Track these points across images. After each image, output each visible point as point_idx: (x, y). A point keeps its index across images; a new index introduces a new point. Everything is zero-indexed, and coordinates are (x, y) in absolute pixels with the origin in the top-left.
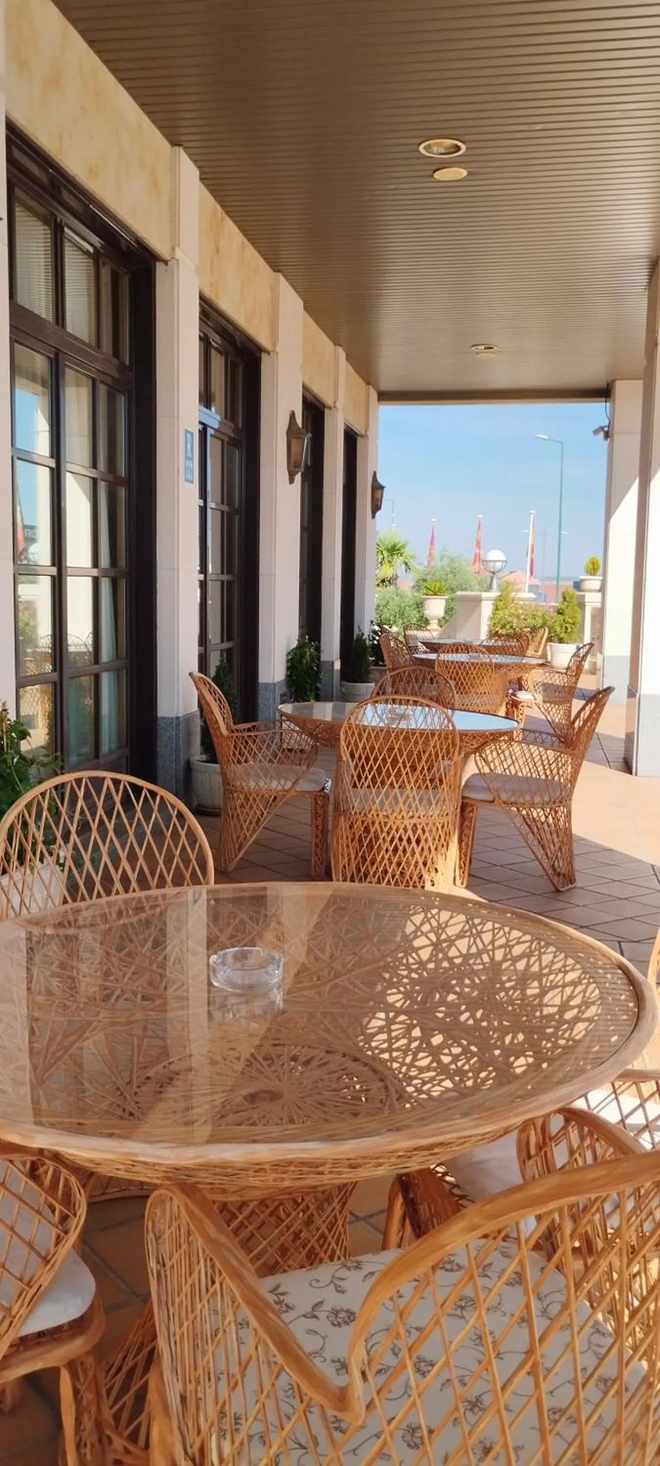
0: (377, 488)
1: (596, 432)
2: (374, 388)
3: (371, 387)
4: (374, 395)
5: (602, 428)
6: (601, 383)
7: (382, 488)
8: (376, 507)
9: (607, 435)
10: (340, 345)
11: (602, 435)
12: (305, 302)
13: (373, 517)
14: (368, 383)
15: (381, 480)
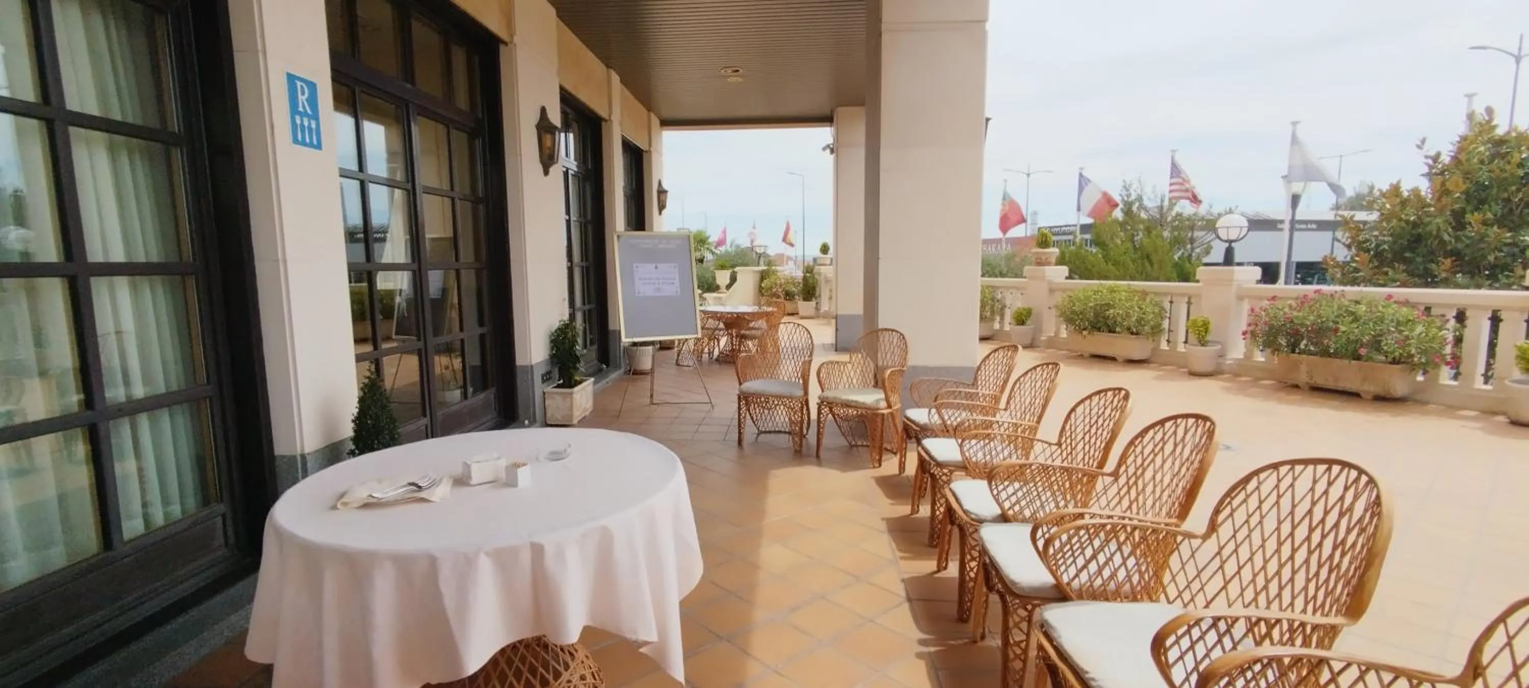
0: (662, 192)
1: (824, 149)
2: (656, 114)
3: (653, 116)
4: (655, 121)
5: (828, 146)
6: (826, 111)
7: (665, 192)
8: (662, 207)
9: (832, 151)
10: (611, 68)
11: (828, 151)
12: (557, 9)
13: (660, 213)
14: (649, 110)
15: (665, 186)
